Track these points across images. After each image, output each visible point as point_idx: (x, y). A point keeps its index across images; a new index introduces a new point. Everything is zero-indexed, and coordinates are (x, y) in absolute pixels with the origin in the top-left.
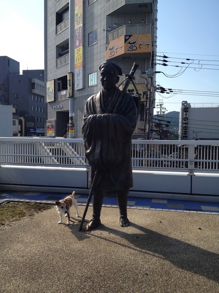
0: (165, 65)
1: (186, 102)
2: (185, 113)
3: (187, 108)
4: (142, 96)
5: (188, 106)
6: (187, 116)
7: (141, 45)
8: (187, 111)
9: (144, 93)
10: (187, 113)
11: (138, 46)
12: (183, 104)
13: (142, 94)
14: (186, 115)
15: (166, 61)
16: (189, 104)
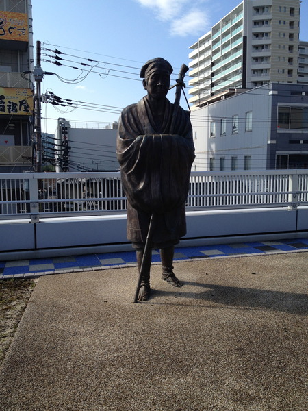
0: (57, 64)
1: (64, 119)
2: (63, 135)
3: (66, 128)
4: (18, 107)
5: (66, 126)
6: (67, 139)
7: (11, 28)
8: (66, 133)
9: (21, 103)
10: (67, 136)
11: (6, 29)
12: (60, 123)
13: (19, 104)
14: (65, 138)
15: (60, 59)
16: (68, 123)
